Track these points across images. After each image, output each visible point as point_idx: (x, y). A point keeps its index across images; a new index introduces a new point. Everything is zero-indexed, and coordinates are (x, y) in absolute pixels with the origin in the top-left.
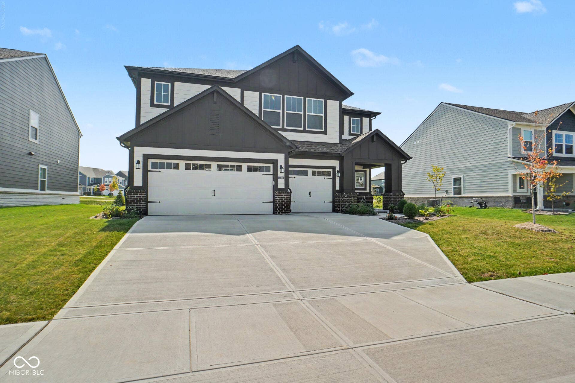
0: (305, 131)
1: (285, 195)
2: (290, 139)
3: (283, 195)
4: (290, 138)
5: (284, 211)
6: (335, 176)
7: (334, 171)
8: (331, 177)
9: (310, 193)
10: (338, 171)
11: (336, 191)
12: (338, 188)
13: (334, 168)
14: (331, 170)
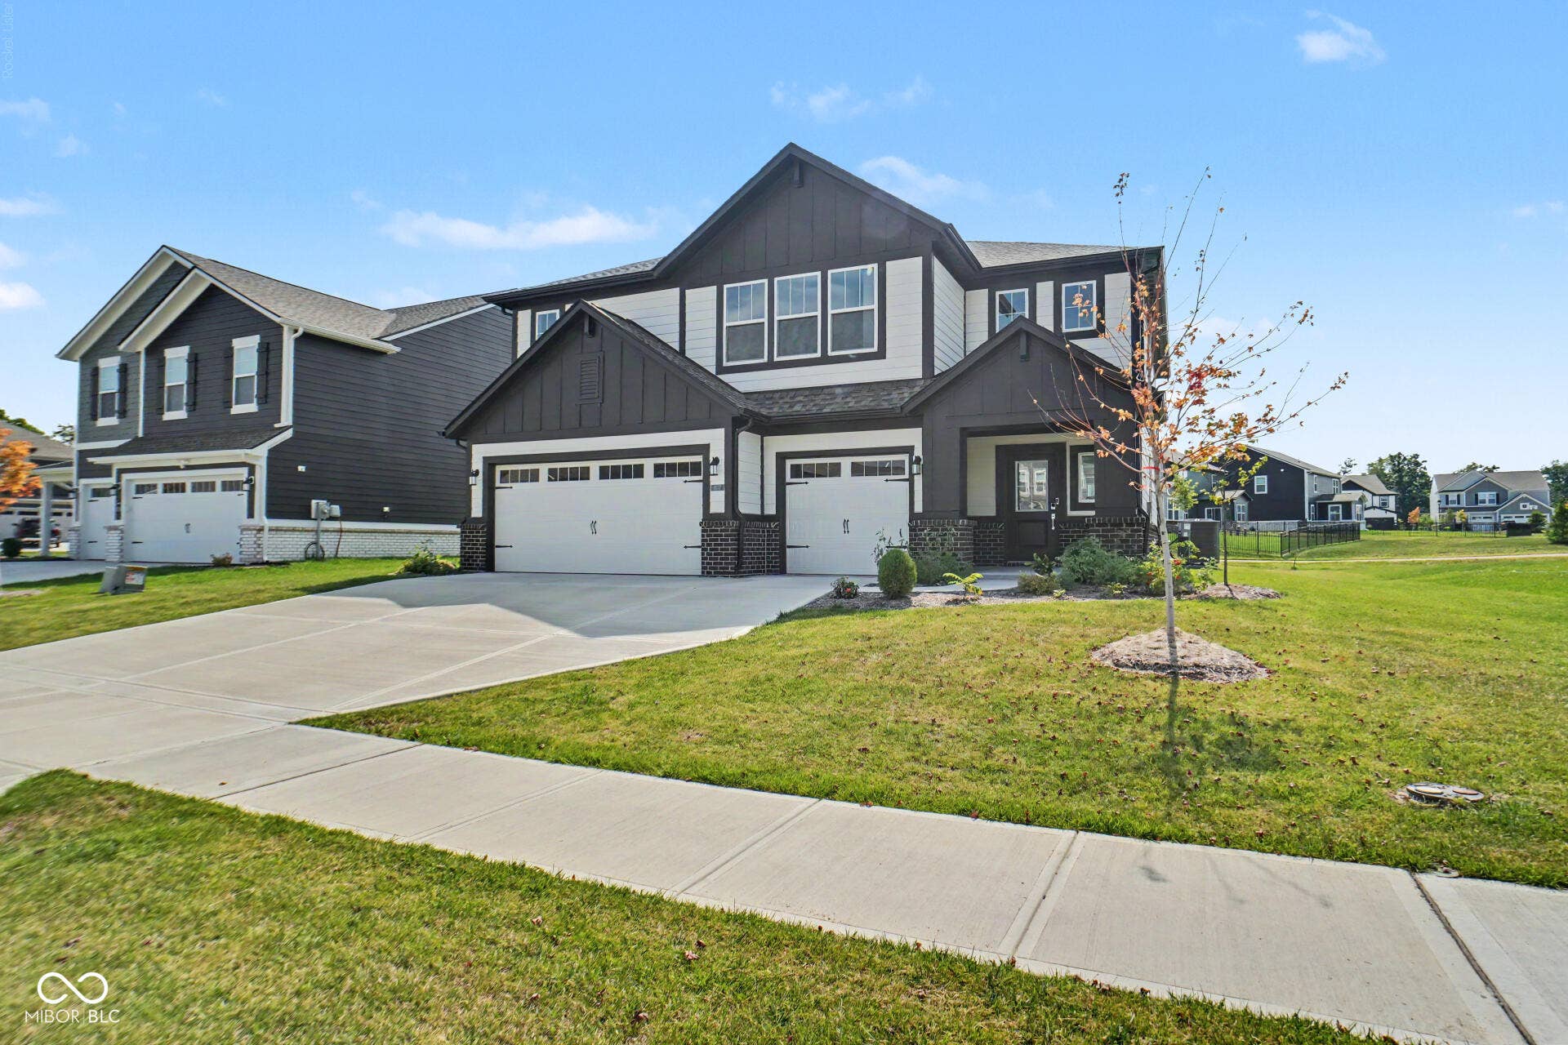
0: (824, 360)
1: (721, 531)
2: (742, 390)
3: (717, 531)
4: (742, 388)
5: (721, 568)
6: (912, 475)
7: (911, 459)
8: (907, 476)
9: (846, 522)
10: (918, 459)
11: (913, 516)
12: (919, 508)
13: (909, 450)
14: (905, 457)
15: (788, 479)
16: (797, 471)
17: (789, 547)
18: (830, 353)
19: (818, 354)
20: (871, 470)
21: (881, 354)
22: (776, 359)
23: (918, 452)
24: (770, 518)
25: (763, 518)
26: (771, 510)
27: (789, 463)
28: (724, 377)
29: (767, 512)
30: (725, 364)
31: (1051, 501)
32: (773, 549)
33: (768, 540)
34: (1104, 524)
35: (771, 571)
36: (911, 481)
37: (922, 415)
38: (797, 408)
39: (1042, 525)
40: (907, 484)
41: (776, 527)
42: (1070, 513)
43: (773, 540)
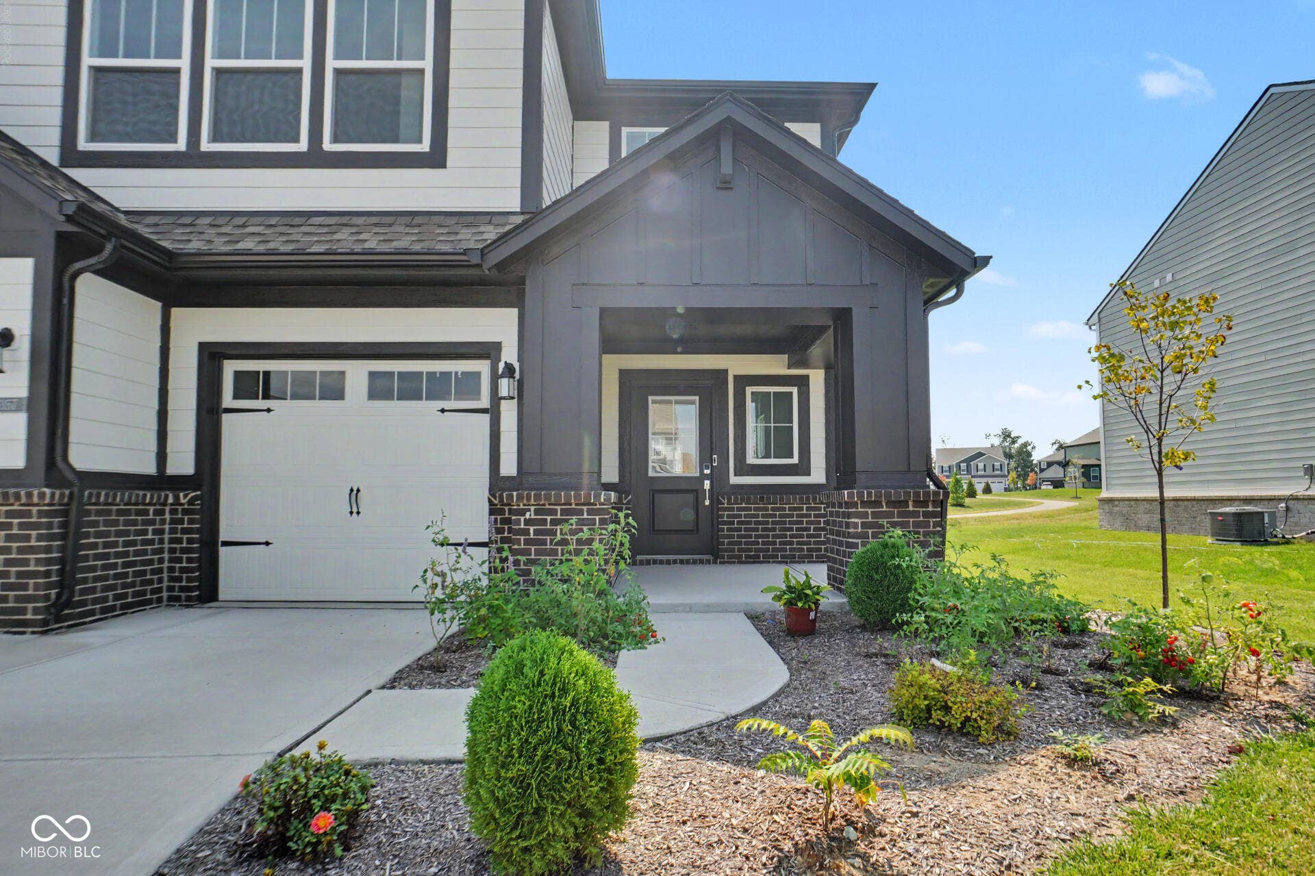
0: (316, 158)
2: (122, 204)
4: (124, 201)
6: (496, 399)
7: (494, 368)
8: (485, 402)
9: (354, 493)
10: (510, 369)
11: (497, 483)
12: (509, 467)
13: (488, 351)
14: (482, 367)
15: (228, 400)
16: (248, 386)
17: (226, 544)
18: (328, 146)
19: (303, 146)
20: (410, 389)
21: (436, 158)
22: (206, 146)
23: (509, 355)
24: (179, 483)
25: (161, 481)
26: (182, 462)
27: (230, 368)
28: (80, 175)
29: (171, 470)
30: (83, 144)
31: (705, 459)
32: (183, 551)
33: (173, 531)
34: (877, 503)
35: (178, 599)
36: (493, 412)
37: (522, 281)
38: (248, 244)
39: (690, 497)
40: (486, 418)
41: (191, 502)
42: (734, 480)
43: (184, 531)
